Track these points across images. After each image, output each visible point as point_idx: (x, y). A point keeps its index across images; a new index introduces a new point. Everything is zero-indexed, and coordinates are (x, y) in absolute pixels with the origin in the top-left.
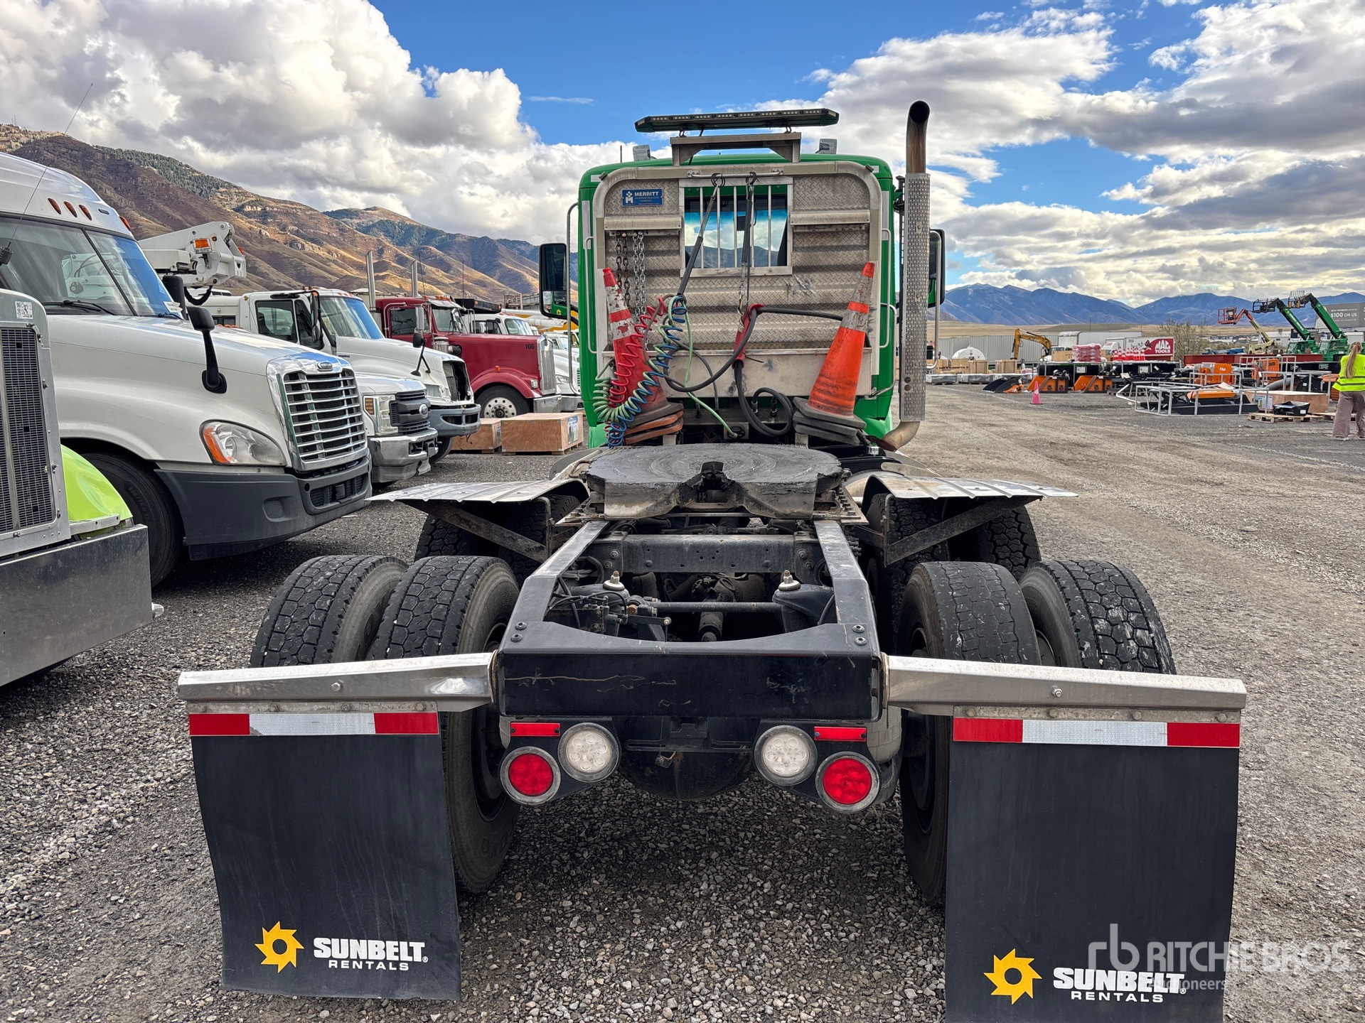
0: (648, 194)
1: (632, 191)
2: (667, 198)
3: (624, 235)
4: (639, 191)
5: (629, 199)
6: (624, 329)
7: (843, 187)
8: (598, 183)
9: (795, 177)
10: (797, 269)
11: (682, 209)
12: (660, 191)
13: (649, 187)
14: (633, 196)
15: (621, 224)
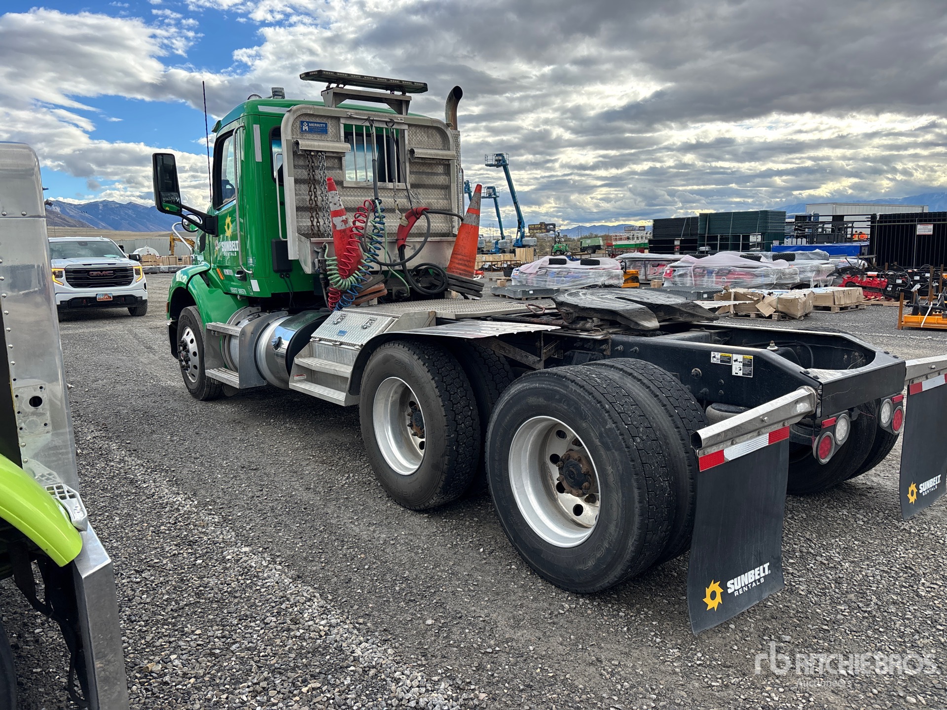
0: (318, 125)
1: (307, 122)
2: (331, 129)
3: (313, 153)
4: (312, 123)
5: (305, 128)
6: (345, 222)
7: (432, 135)
8: (284, 115)
9: (409, 125)
10: (414, 186)
11: (343, 138)
12: (326, 124)
13: (318, 120)
14: (308, 125)
15: (311, 146)
